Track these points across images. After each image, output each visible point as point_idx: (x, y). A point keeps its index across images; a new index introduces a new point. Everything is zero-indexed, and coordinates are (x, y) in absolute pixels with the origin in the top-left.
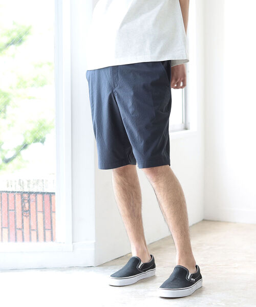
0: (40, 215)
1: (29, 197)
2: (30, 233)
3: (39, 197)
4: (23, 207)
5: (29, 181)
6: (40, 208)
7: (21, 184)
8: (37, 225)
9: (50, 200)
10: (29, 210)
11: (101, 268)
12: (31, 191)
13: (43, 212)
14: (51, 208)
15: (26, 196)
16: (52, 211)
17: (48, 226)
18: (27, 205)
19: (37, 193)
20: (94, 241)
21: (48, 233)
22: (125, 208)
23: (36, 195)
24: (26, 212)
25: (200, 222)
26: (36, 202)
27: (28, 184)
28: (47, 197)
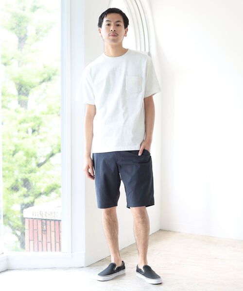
0: (53, 234)
1: (46, 222)
2: (47, 244)
3: (52, 222)
4: (42, 228)
5: (46, 213)
6: (53, 229)
7: (41, 213)
8: (51, 240)
9: (59, 225)
10: (46, 230)
11: (89, 268)
12: (47, 218)
13: (55, 232)
14: (59, 229)
15: (45, 222)
16: (60, 232)
17: (58, 240)
18: (45, 227)
19: (50, 220)
20: (85, 252)
21: (58, 245)
22: (109, 234)
23: (50, 221)
24: (44, 231)
25: (157, 231)
26: (50, 225)
27: (46, 215)
28: (57, 222)
